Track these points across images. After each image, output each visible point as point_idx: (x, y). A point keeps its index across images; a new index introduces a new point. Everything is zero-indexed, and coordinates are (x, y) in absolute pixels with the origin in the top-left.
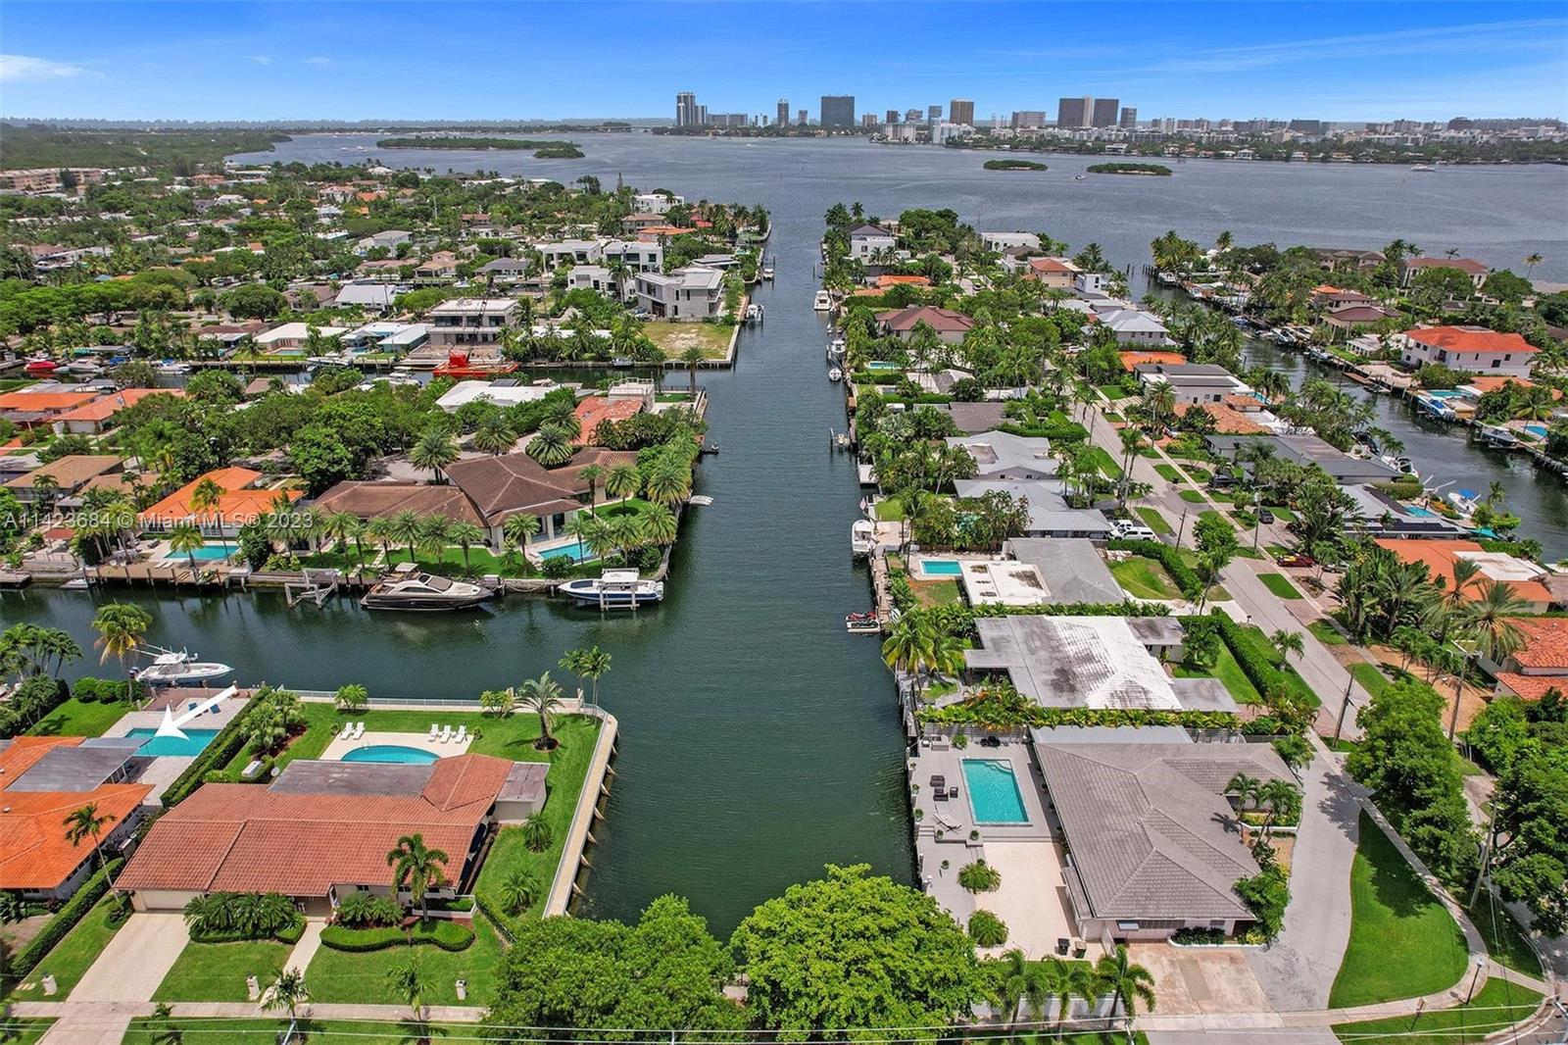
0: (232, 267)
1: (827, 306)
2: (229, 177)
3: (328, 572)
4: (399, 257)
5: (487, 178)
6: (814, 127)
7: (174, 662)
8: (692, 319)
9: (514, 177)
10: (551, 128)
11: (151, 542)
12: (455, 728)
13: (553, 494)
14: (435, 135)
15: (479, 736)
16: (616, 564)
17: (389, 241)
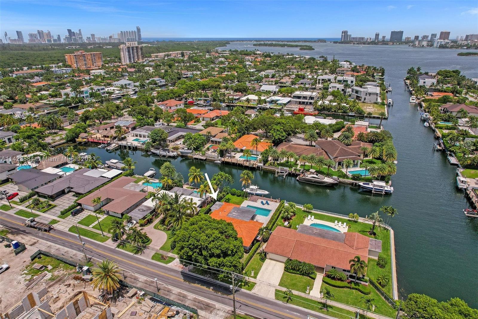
0: (230, 78)
1: (414, 101)
2: (219, 53)
3: (285, 168)
4: (272, 78)
5: (290, 55)
6: (388, 42)
7: (254, 188)
8: (370, 102)
9: (299, 55)
10: (302, 41)
11: (234, 153)
12: (343, 223)
13: (353, 154)
14: (270, 42)
15: (350, 227)
16: (377, 179)
17: (269, 73)
